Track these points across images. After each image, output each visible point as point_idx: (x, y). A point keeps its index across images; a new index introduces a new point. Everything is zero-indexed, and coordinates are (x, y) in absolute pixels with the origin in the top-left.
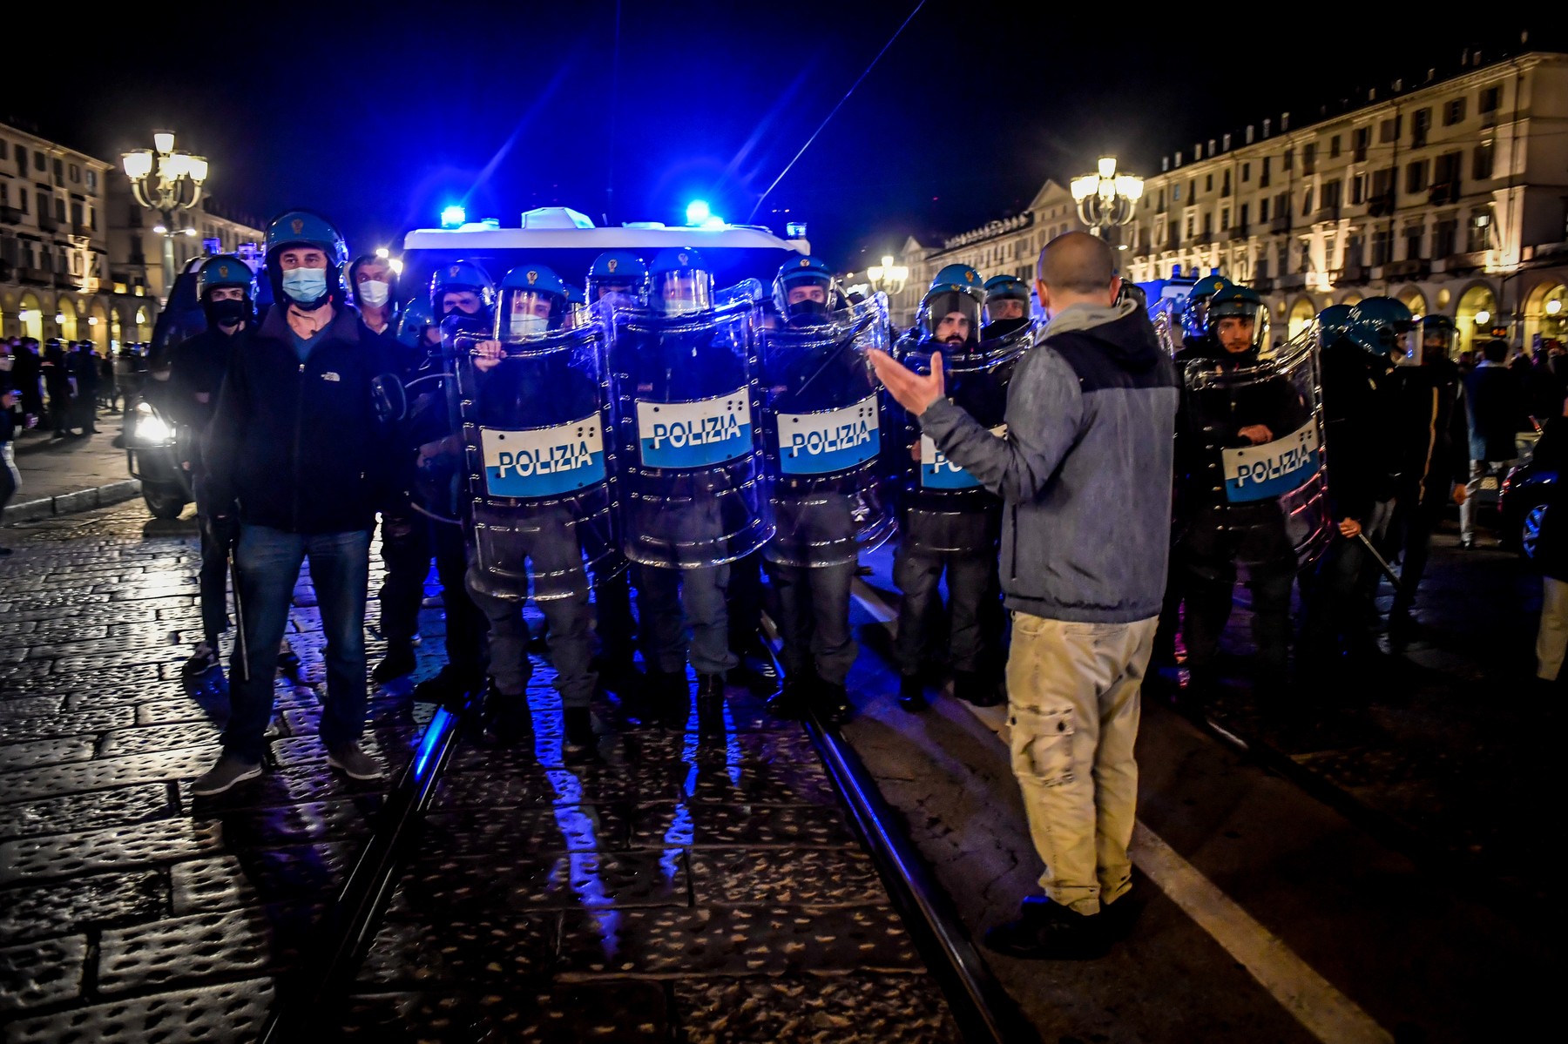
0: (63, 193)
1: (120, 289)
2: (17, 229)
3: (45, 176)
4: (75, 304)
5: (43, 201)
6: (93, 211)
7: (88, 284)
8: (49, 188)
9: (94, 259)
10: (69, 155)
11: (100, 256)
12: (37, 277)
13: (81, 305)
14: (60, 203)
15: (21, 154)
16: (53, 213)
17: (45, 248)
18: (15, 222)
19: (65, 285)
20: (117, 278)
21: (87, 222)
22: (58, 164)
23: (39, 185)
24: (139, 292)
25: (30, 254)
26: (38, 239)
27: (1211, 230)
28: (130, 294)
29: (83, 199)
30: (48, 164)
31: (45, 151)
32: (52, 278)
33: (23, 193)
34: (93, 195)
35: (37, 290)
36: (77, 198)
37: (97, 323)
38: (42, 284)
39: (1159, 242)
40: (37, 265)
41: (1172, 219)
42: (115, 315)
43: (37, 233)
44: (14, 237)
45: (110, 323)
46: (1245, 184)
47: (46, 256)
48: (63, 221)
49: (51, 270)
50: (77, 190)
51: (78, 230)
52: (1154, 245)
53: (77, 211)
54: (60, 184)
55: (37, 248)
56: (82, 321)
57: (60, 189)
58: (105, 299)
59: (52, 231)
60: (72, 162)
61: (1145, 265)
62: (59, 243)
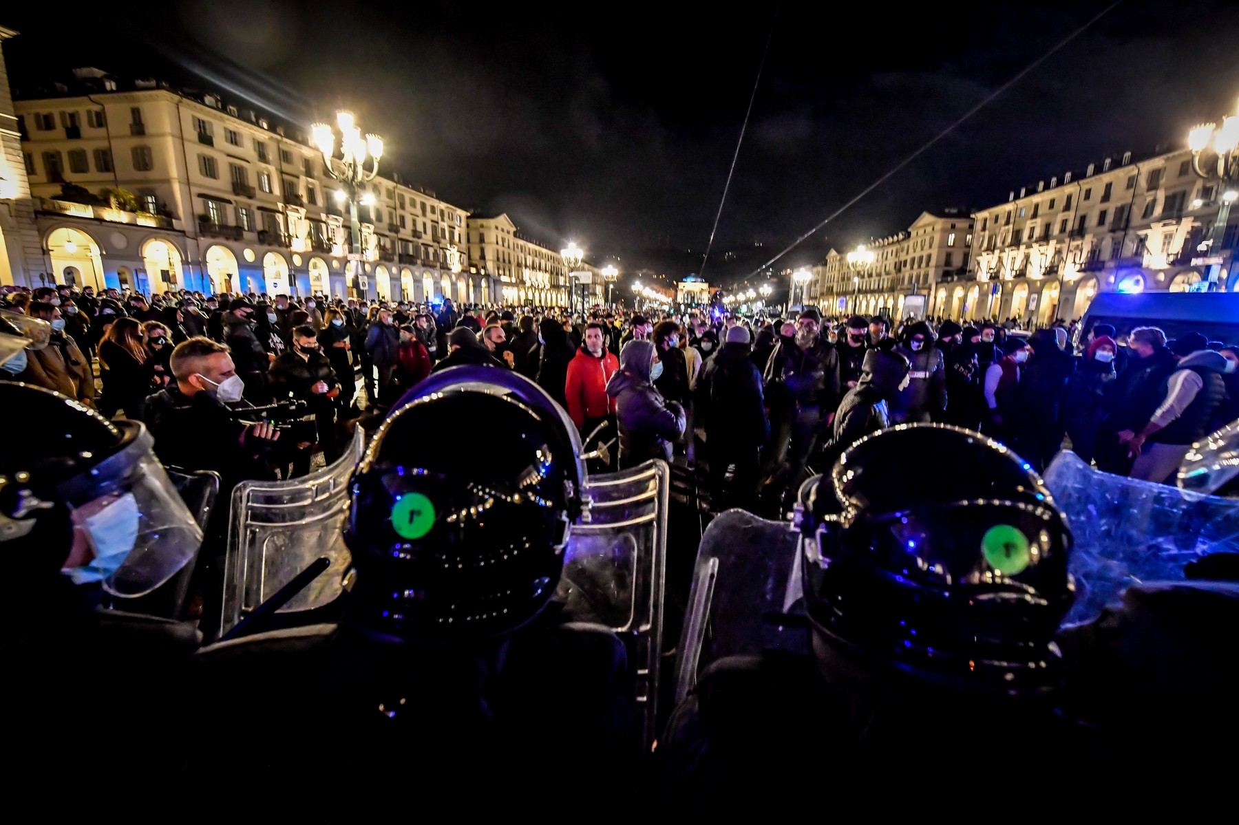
0: (445, 225)
1: (473, 270)
2: (421, 241)
3: (437, 217)
4: (450, 277)
5: (434, 229)
6: (460, 235)
7: (456, 267)
8: (438, 223)
9: (461, 256)
10: (448, 207)
11: (463, 255)
12: (431, 263)
13: (454, 277)
14: (443, 230)
15: (423, 206)
16: (440, 235)
17: (436, 251)
18: (419, 237)
19: (445, 267)
20: (471, 265)
21: (457, 239)
22: (442, 212)
23: (432, 221)
24: (483, 272)
25: (427, 254)
26: (432, 246)
27: (1050, 233)
28: (478, 273)
29: (454, 228)
30: (438, 212)
31: (436, 205)
32: (438, 265)
33: (424, 224)
34: (460, 227)
35: (431, 270)
36: (452, 228)
37: (461, 285)
38: (433, 267)
39: (1003, 243)
40: (431, 258)
41: (1016, 228)
42: (471, 282)
43: (431, 243)
44: (420, 244)
45: (468, 286)
46: (1087, 203)
47: (436, 254)
48: (445, 238)
49: (438, 261)
50: (452, 224)
51: (452, 242)
52: (999, 244)
53: (452, 234)
54: (443, 220)
55: (431, 250)
56: (454, 285)
57: (443, 223)
58: (465, 275)
59: (439, 243)
60: (449, 210)
61: (990, 256)
62: (442, 248)
